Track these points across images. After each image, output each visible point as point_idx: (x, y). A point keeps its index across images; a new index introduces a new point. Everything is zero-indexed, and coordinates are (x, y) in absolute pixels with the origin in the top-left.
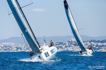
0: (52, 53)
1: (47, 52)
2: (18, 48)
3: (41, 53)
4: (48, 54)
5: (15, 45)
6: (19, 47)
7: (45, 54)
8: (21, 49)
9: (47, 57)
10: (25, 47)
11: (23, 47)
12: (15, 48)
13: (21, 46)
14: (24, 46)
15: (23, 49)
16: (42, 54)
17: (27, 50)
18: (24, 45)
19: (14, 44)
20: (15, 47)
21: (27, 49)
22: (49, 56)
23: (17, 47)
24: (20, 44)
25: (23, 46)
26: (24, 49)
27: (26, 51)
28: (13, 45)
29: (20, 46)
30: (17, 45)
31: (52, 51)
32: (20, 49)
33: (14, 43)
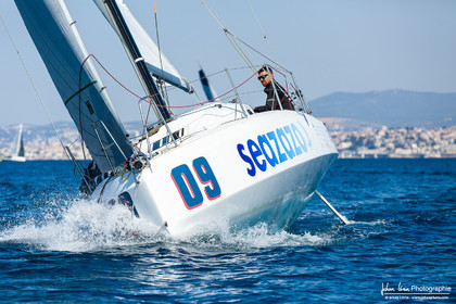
0: (252, 173)
1: (200, 163)
2: (357, 143)
3: (139, 166)
4: (208, 176)
5: (346, 130)
6: (362, 139)
7: (179, 173)
8: (373, 147)
9: (192, 201)
10: (387, 136)
11: (378, 137)
12: (345, 141)
13: (372, 134)
14: (387, 134)
15: (378, 144)
16: (145, 175)
17: (399, 151)
18: (385, 128)
19: (340, 124)
20: (343, 138)
21: (397, 147)
22: (215, 192)
23: (353, 139)
24: (365, 126)
25: (382, 133)
26: (383, 146)
27: (392, 156)
28: (337, 127)
29: (367, 132)
30: (355, 130)
31: (252, 154)
32: (366, 145)
33: (339, 120)
